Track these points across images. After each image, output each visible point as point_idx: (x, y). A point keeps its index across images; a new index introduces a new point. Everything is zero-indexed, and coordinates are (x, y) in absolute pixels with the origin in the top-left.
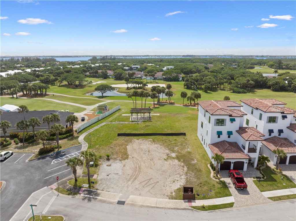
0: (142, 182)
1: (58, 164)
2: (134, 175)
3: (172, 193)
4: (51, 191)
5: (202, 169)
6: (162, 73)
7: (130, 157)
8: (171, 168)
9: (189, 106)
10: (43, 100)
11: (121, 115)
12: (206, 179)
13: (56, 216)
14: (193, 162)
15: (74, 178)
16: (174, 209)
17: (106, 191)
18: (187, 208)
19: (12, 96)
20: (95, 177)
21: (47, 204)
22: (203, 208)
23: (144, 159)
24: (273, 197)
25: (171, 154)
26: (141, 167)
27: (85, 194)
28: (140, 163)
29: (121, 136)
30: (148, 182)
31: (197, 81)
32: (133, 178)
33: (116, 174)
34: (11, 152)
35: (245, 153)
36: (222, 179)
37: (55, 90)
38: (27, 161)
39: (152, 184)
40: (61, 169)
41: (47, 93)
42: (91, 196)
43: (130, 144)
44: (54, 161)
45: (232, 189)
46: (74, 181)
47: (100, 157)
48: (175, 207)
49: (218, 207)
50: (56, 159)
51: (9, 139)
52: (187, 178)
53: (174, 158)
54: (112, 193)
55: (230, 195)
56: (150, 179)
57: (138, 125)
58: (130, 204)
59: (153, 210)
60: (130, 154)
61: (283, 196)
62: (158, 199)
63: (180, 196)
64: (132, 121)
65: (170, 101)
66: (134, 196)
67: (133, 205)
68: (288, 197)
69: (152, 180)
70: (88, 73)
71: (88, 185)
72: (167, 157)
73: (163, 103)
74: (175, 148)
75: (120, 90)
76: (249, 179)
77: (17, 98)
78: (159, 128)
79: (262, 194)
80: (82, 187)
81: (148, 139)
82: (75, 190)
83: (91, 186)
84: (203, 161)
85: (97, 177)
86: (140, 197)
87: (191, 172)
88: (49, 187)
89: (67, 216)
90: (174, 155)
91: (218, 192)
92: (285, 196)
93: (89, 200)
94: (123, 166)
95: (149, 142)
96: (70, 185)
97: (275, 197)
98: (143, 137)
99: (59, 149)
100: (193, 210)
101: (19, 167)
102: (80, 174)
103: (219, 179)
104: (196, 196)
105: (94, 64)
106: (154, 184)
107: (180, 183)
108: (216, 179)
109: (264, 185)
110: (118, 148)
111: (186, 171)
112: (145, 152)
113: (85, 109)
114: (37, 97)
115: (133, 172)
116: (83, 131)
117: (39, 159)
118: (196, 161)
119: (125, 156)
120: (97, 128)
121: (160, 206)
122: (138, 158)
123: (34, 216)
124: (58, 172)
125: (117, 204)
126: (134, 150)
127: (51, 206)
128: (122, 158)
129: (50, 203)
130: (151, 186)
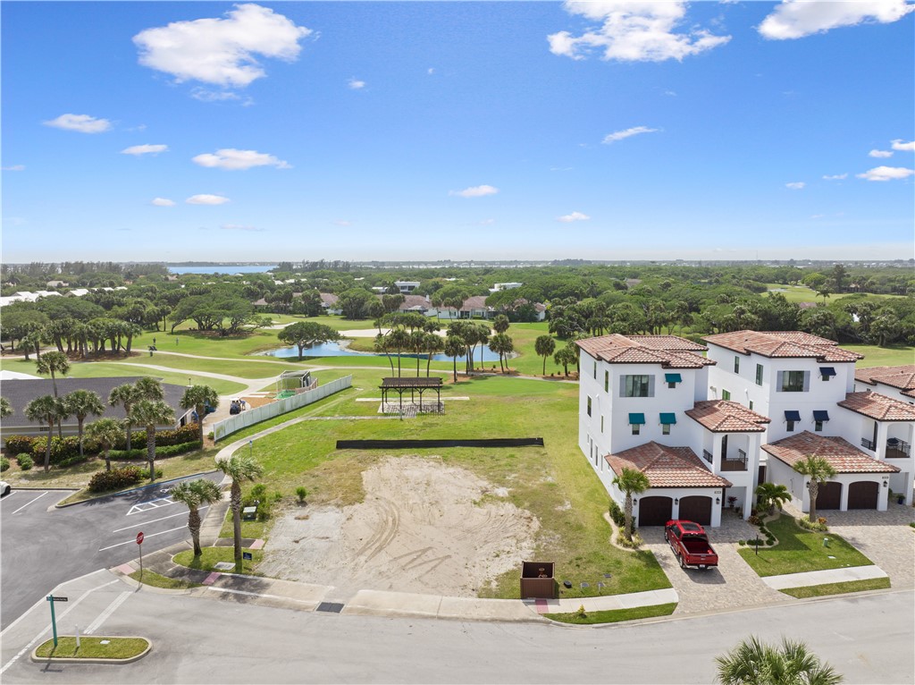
0: (400, 557)
1: (146, 516)
2: (377, 540)
3: (489, 583)
4: (117, 580)
5: (584, 525)
6: (484, 298)
7: (368, 496)
8: (491, 522)
9: (563, 378)
11: (352, 400)
12: (596, 548)
13: (124, 639)
14: (559, 508)
15: (193, 548)
16: (493, 620)
17: (288, 580)
18: (531, 618)
19: (24, 357)
20: (257, 545)
21: (101, 610)
22: (582, 618)
23: (411, 502)
24: (796, 589)
25: (496, 490)
26: (399, 520)
27: (222, 587)
28: (399, 512)
29: (346, 447)
30: (419, 557)
31: (587, 317)
32: (374, 548)
33: (323, 538)
34: (4, 485)
35: (713, 472)
36: (645, 548)
38: (52, 508)
39: (430, 561)
40: (154, 527)
41: (132, 349)
42: (243, 593)
43: (374, 467)
44: (136, 509)
45: (674, 569)
46: (190, 552)
47: (278, 498)
48: (495, 617)
49: (627, 614)
50: (142, 502)
52: (538, 546)
53: (502, 500)
54: (305, 584)
55: (667, 585)
56: (424, 551)
57: (402, 423)
58: (358, 609)
59: (427, 623)
60: (370, 490)
61: (827, 585)
62: (444, 597)
63: (514, 589)
64: (386, 415)
65: (504, 367)
66: (371, 591)
67: (366, 612)
68: (842, 588)
69: (429, 552)
70: (262, 302)
71: (233, 565)
72: (481, 496)
73: (483, 372)
74: (509, 476)
75: (356, 343)
76: (727, 546)
78: (463, 428)
79: (764, 583)
80: (216, 570)
81: (428, 455)
83: (243, 566)
84: (591, 505)
85: (264, 546)
86: (392, 594)
87: (551, 532)
88: (113, 569)
89: (159, 639)
90: (502, 492)
91: (629, 580)
92: (832, 584)
94: (344, 519)
95: (432, 463)
96: (178, 565)
97: (801, 588)
98: (415, 450)
99: (153, 480)
100: (550, 623)
101: (27, 522)
102: (212, 538)
103: (635, 547)
104: (562, 588)
105: (283, 280)
106: (437, 562)
107: (516, 559)
108: (626, 546)
109: (771, 560)
110: (335, 476)
111: (537, 529)
112: (416, 486)
113: (243, 386)
114: (103, 360)
115: (373, 533)
116: (233, 437)
117: (92, 502)
118: (569, 507)
119: (354, 495)
120: (277, 430)
121: (448, 615)
122: (393, 500)
123: (55, 639)
125: (318, 610)
126: (383, 480)
127: (114, 614)
128: (343, 499)
129: (112, 608)
130: (427, 567)
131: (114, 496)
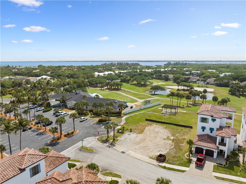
0: (141, 147)
2: (139, 142)
3: (153, 156)
4: (95, 139)
7: (144, 133)
8: (164, 144)
10: (117, 92)
11: (158, 108)
12: (181, 155)
13: (91, 149)
14: (181, 145)
17: (120, 146)
18: (155, 164)
19: (101, 89)
21: (90, 143)
22: (165, 167)
23: (151, 136)
26: (146, 139)
27: (109, 144)
28: (147, 137)
29: (147, 121)
30: (144, 147)
32: (138, 144)
33: (130, 139)
34: (86, 118)
36: (191, 158)
37: (127, 87)
38: (92, 124)
41: (121, 88)
42: (111, 146)
43: (150, 126)
44: (103, 127)
46: (107, 137)
47: (127, 129)
48: (149, 162)
51: (89, 112)
52: (169, 151)
54: (122, 147)
55: (188, 167)
56: (146, 147)
57: (164, 116)
59: (137, 160)
60: (145, 131)
61: (228, 179)
62: (143, 156)
64: (162, 113)
66: (132, 151)
67: (128, 155)
71: (112, 141)
72: (167, 138)
74: (177, 135)
75: (172, 91)
77: (103, 90)
78: (177, 120)
79: (212, 173)
80: (109, 141)
81: (163, 126)
82: (106, 141)
83: (114, 141)
85: (119, 139)
86: (134, 153)
87: (174, 149)
88: (95, 137)
89: (95, 150)
90: (172, 138)
91: (181, 163)
93: (109, 147)
94: (136, 136)
95: (162, 128)
96: (104, 139)
97: (220, 177)
99: (109, 121)
100: (158, 166)
101: (87, 126)
105: (164, 69)
106: (147, 149)
107: (162, 153)
110: (141, 127)
111: (172, 148)
112: (155, 132)
113: (137, 101)
115: (139, 140)
116: (128, 114)
117: (97, 124)
118: (184, 145)
119: (141, 132)
121: (141, 160)
122: (148, 135)
124: (103, 132)
125: (121, 152)
126: (149, 130)
128: (139, 132)
129: (92, 144)
130: (144, 150)
131: (101, 124)
